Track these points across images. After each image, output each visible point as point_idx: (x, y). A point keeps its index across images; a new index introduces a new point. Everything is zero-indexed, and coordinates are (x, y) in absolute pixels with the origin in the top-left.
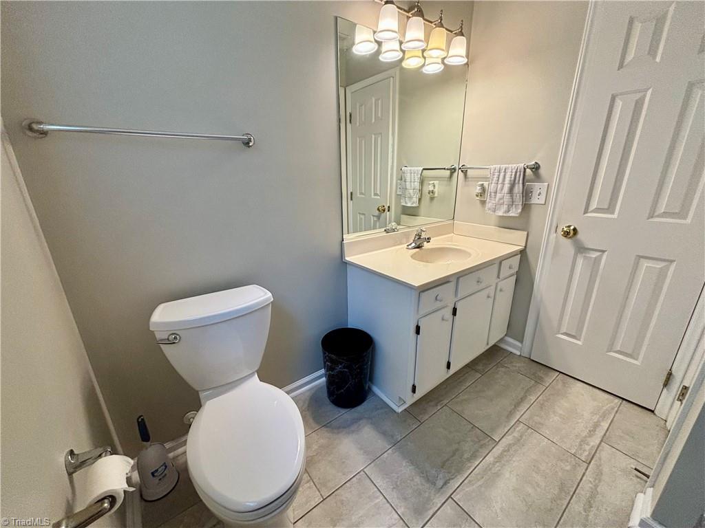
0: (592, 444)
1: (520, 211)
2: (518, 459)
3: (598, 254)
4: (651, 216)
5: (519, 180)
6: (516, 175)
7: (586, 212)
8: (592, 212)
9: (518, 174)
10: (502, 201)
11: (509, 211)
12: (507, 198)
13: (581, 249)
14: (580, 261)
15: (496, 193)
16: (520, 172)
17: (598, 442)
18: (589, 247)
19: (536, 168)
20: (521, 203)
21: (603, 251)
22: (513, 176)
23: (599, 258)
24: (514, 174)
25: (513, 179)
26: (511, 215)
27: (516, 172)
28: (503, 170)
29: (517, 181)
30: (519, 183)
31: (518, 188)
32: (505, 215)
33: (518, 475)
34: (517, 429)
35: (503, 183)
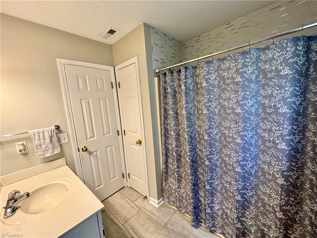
0: (134, 205)
1: (59, 149)
2: (139, 230)
3: (96, 152)
4: (104, 135)
5: (54, 135)
6: (51, 133)
7: (87, 140)
8: (89, 139)
9: (52, 132)
10: (48, 148)
11: (54, 152)
12: (50, 146)
13: (90, 153)
14: (92, 158)
15: (41, 145)
16: (53, 131)
17: (133, 204)
18: (93, 151)
19: (58, 128)
20: (59, 146)
21: (97, 151)
22: (50, 134)
23: (97, 153)
24: (50, 132)
25: (50, 135)
26: (56, 153)
27: (51, 131)
28: (41, 132)
29: (53, 136)
30: (54, 136)
31: (55, 139)
32: (52, 154)
33: (146, 232)
34: (127, 227)
35: (44, 138)
